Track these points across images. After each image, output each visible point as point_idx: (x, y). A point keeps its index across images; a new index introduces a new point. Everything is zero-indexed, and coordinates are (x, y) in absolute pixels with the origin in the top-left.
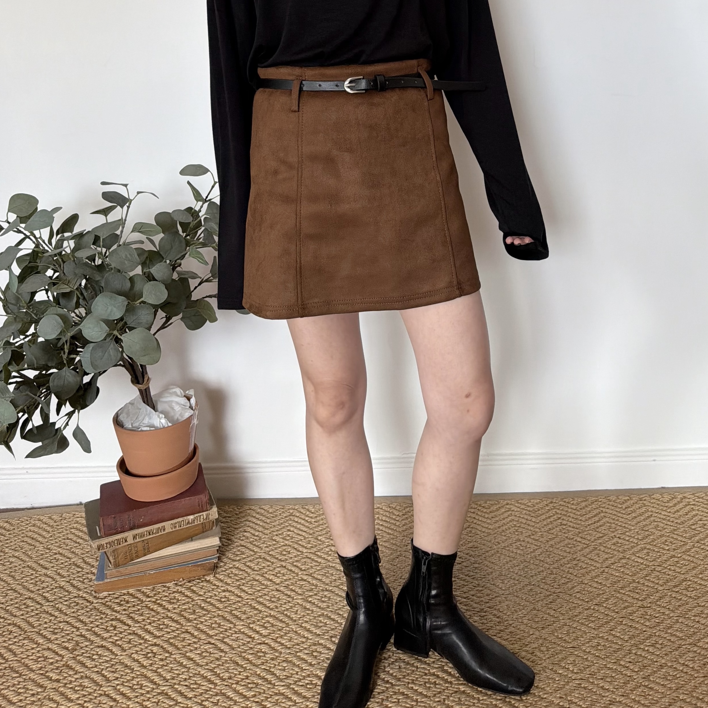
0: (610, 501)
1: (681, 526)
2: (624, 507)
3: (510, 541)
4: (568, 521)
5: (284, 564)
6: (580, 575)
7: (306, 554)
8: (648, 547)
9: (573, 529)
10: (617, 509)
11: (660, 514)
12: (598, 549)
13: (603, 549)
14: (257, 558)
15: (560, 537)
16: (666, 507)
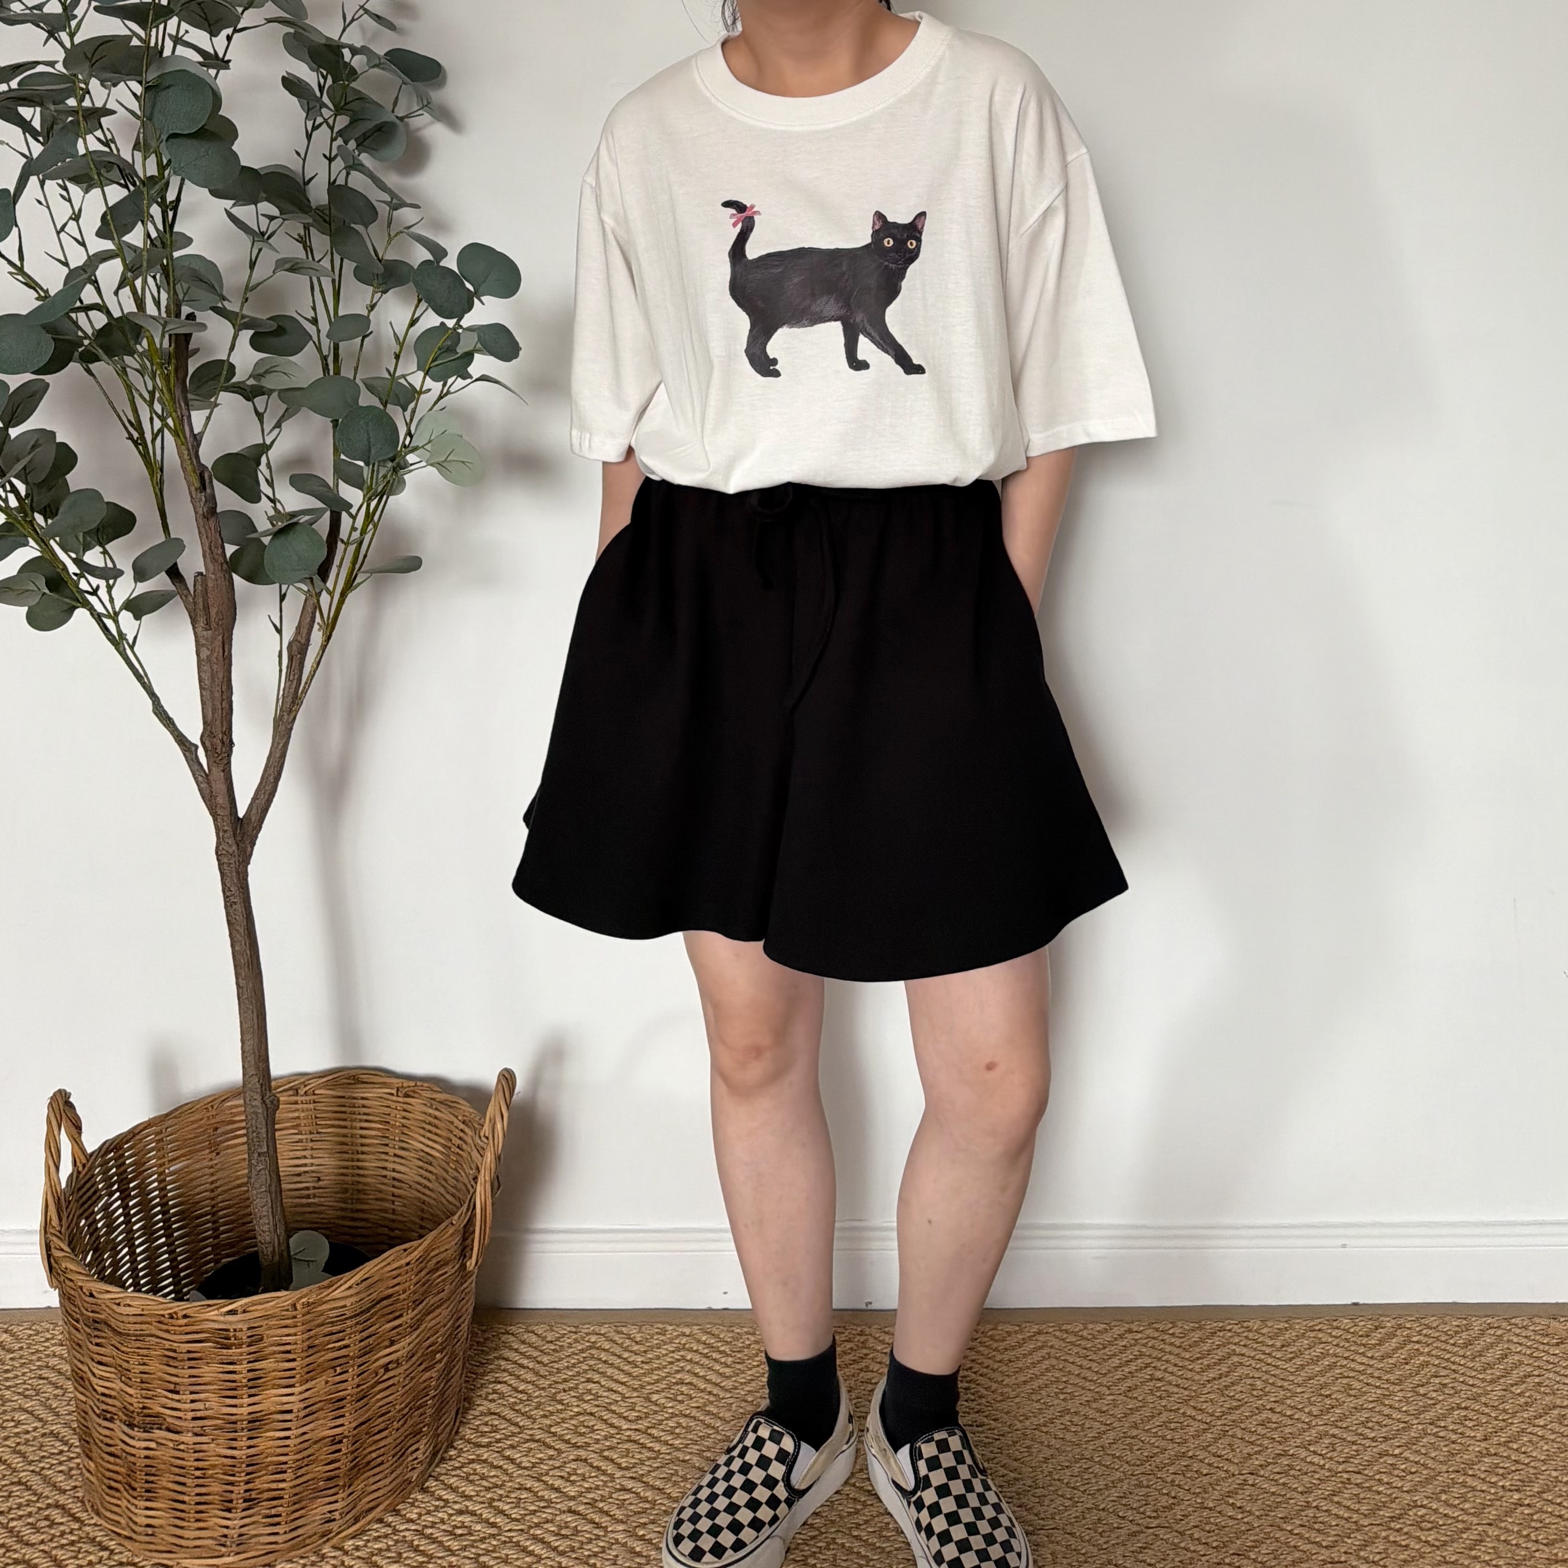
0: (1250, 1331)
1: (1398, 1388)
2: (1278, 1344)
3: (1049, 1414)
4: (1165, 1370)
5: (583, 1453)
6: (1198, 1490)
7: (628, 1433)
8: (1331, 1432)
9: (1176, 1390)
10: (1264, 1348)
11: (1353, 1360)
12: (1230, 1433)
13: (1239, 1433)
14: (527, 1441)
15: (1152, 1405)
16: (1364, 1345)
